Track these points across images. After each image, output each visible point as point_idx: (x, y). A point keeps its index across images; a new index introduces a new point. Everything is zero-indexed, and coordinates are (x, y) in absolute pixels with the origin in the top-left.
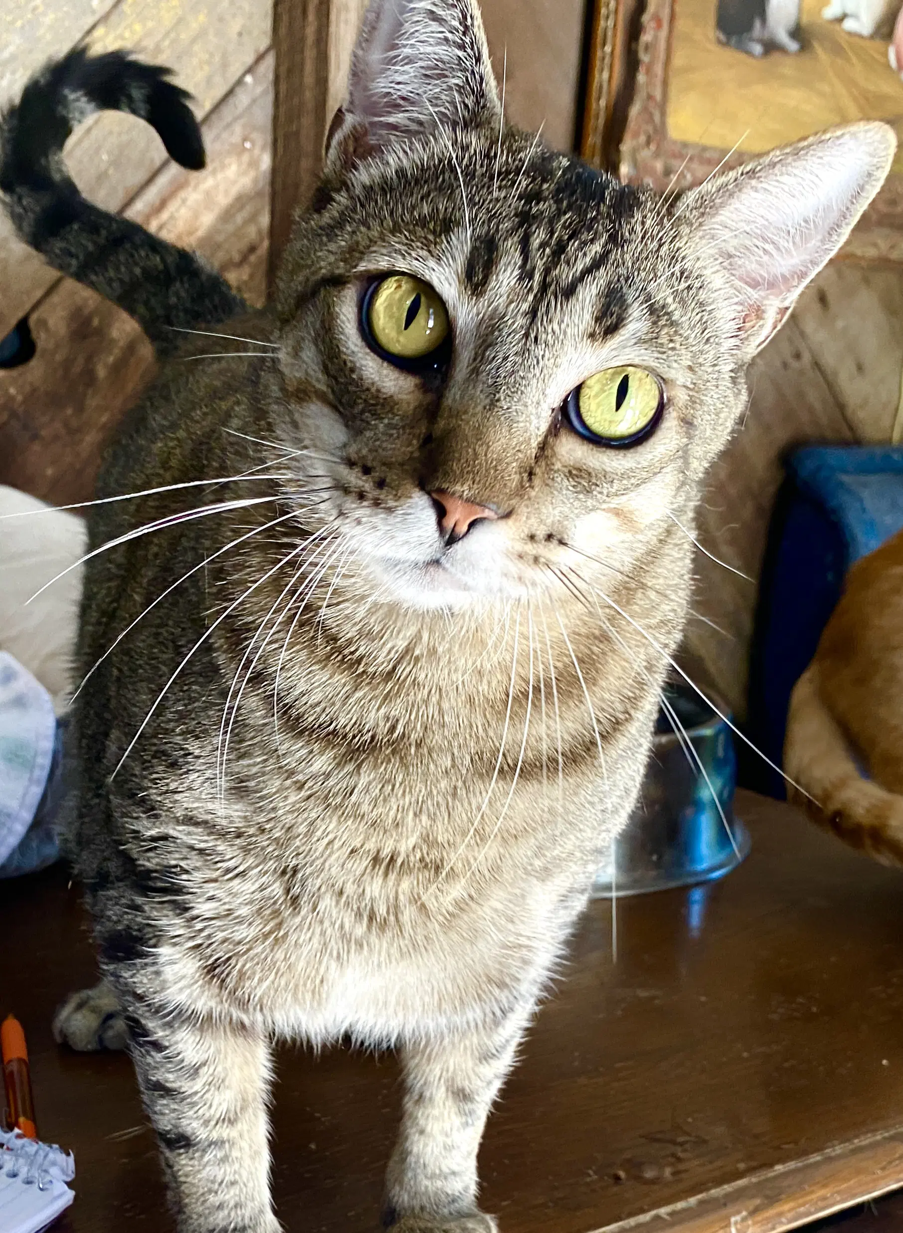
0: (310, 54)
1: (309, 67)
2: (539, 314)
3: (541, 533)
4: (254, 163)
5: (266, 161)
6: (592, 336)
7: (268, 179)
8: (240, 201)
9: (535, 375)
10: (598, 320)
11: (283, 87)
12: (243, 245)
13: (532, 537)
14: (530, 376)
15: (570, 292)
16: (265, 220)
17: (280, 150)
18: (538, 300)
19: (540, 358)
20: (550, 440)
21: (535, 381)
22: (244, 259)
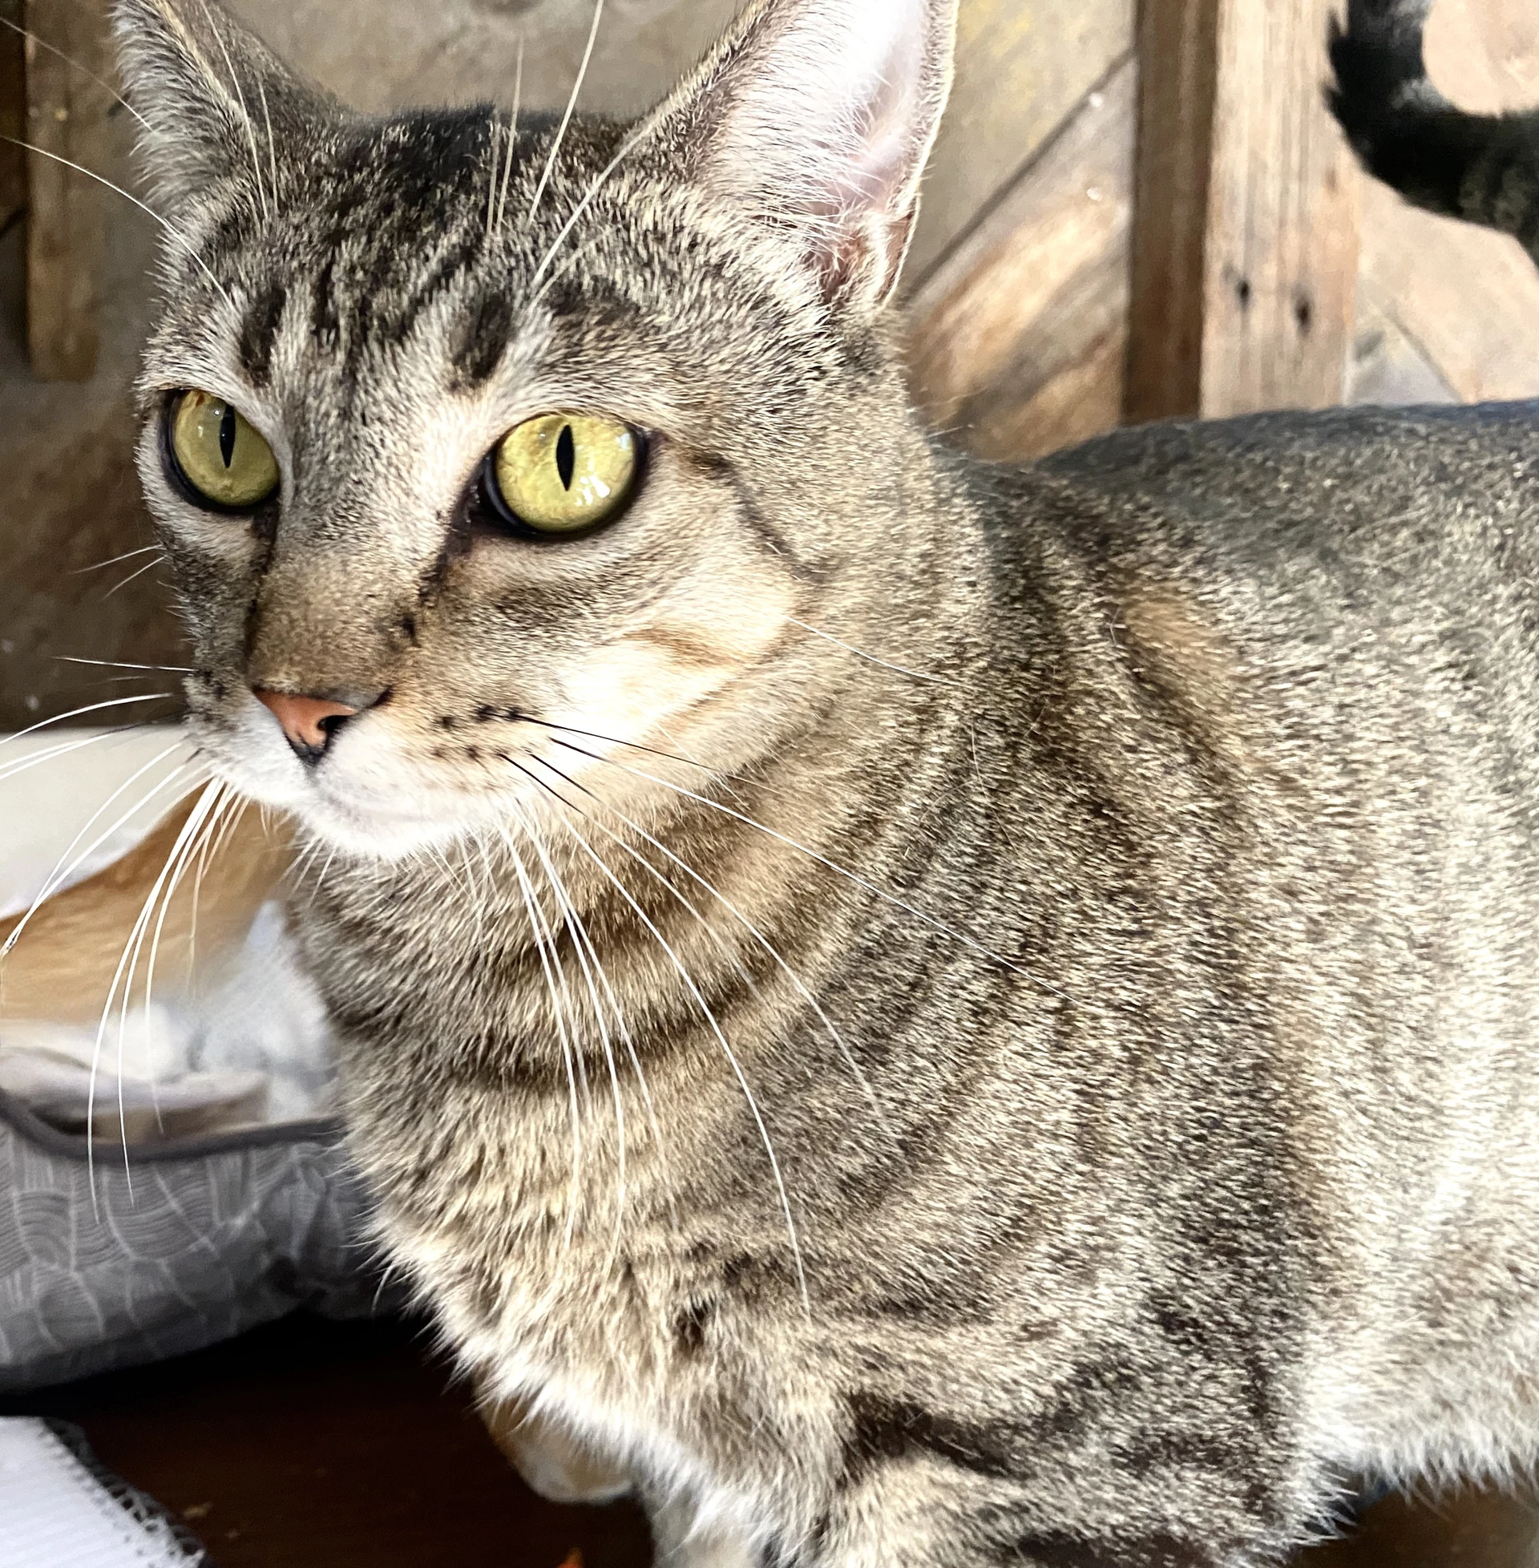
0: (1189, 50)
1: (1188, 68)
2: (360, 377)
3: (462, 709)
4: (1104, 220)
5: (1122, 214)
6: (454, 387)
7: (1124, 238)
8: (1082, 276)
9: (377, 473)
10: (458, 360)
11: (1149, 107)
12: (1088, 333)
13: (447, 722)
14: (370, 476)
15: (400, 330)
16: (1120, 297)
17: (1143, 195)
18: (352, 357)
19: (378, 445)
20: (455, 562)
21: (381, 480)
22: (1088, 354)
